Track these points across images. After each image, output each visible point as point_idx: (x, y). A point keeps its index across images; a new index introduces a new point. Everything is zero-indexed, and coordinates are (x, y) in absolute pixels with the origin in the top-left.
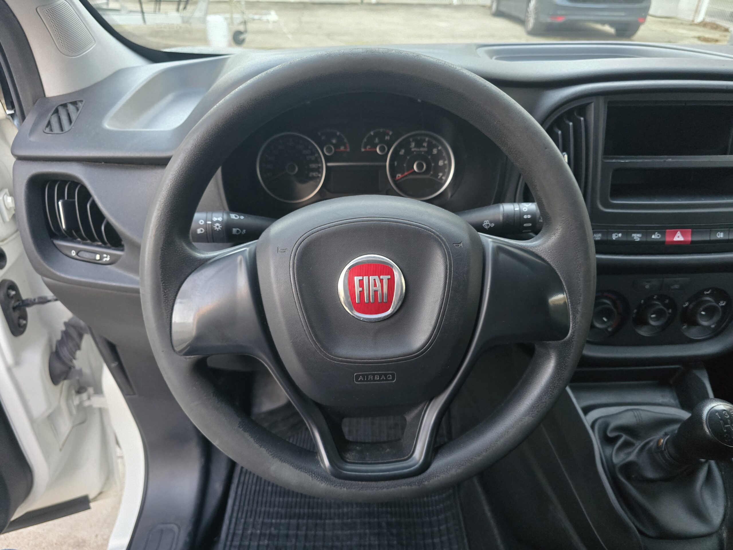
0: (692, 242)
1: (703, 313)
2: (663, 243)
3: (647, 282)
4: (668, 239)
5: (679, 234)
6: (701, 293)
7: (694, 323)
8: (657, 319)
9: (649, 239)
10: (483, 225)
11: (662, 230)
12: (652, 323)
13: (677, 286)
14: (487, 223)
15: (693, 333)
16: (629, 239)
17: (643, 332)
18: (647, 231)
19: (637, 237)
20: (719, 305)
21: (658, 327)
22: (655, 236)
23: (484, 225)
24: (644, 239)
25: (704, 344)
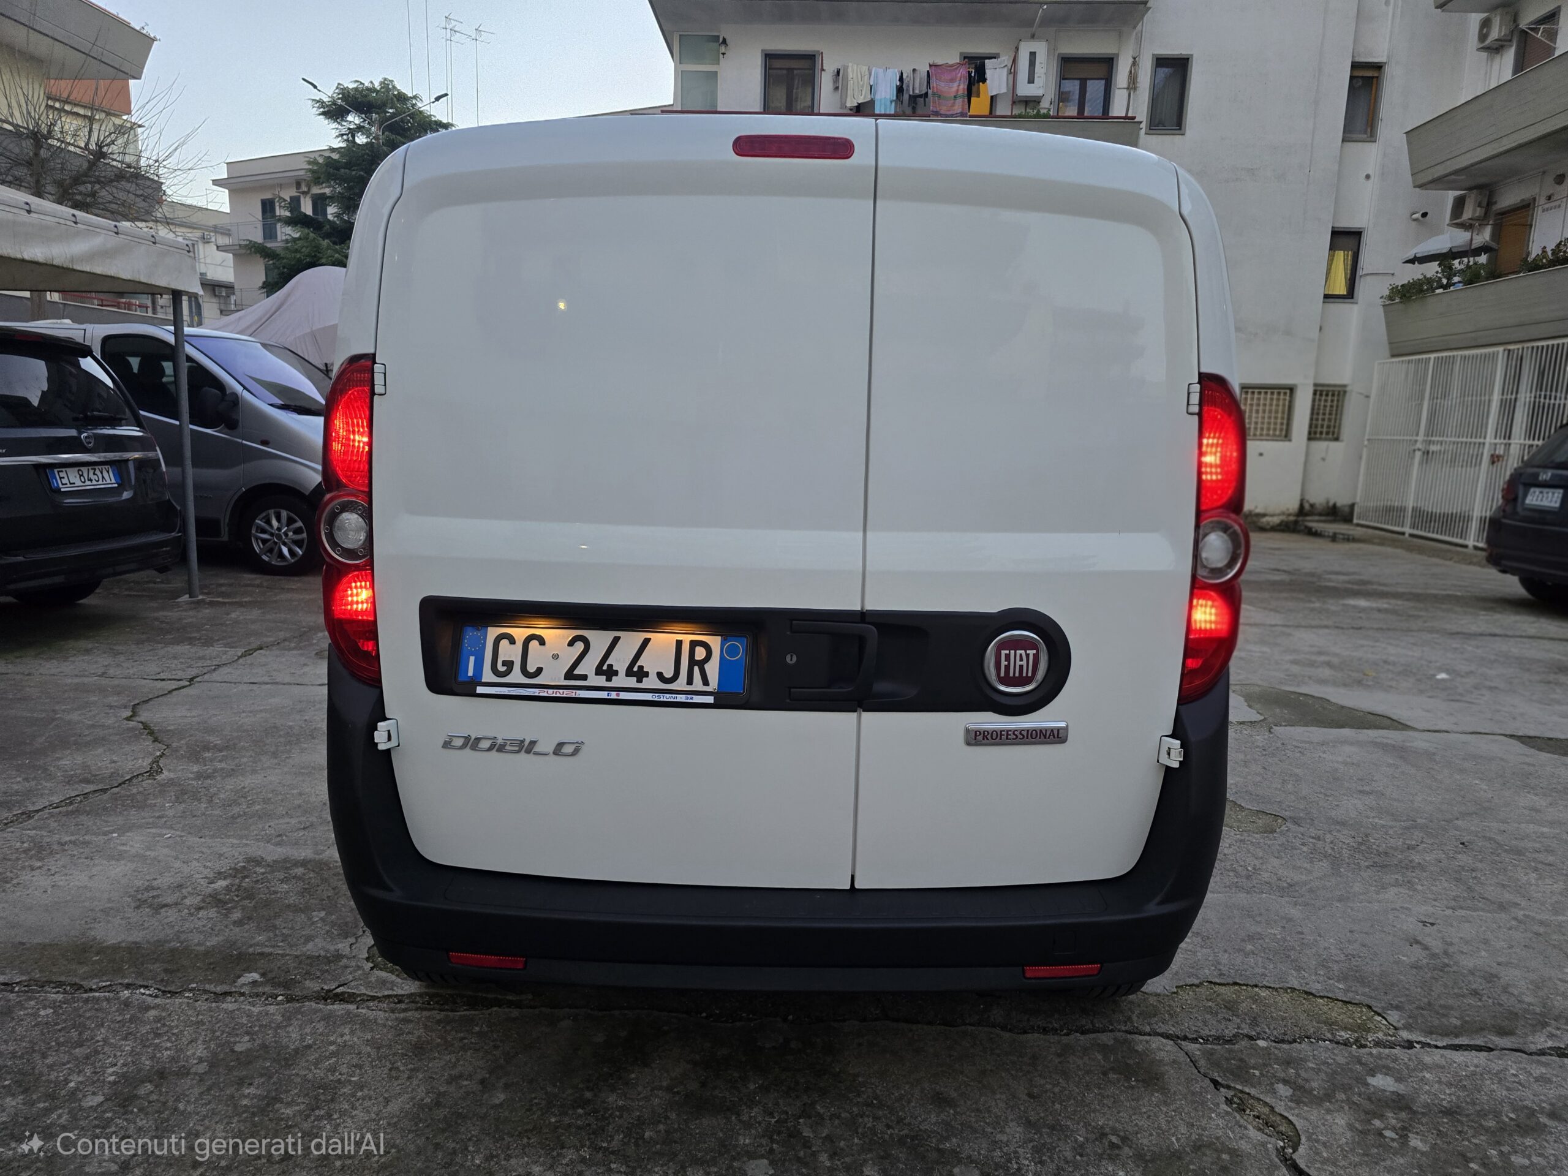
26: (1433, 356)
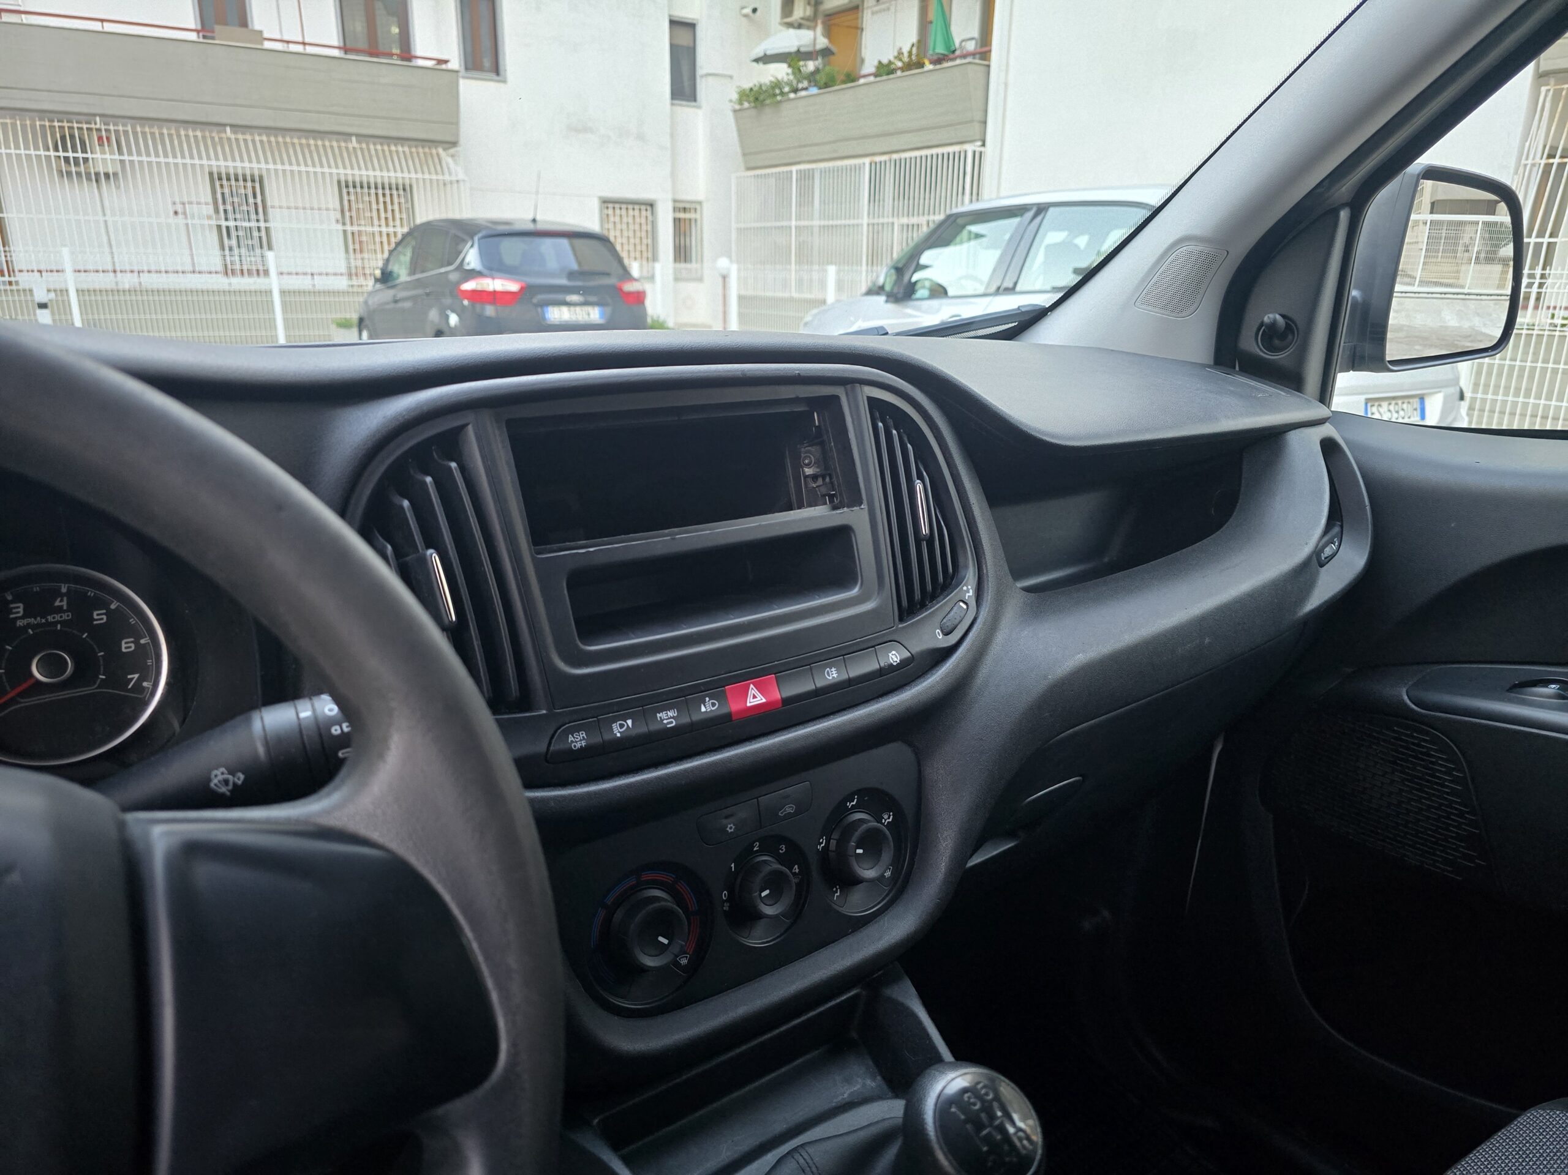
0: (786, 701)
1: (860, 851)
2: (728, 717)
3: (727, 817)
4: (734, 707)
5: (753, 690)
6: (841, 810)
7: (850, 881)
8: (775, 898)
9: (696, 717)
10: (212, 785)
11: (715, 688)
12: (769, 911)
13: (790, 809)
14: (220, 777)
15: (855, 903)
16: (654, 727)
17: (757, 939)
18: (685, 698)
19: (668, 718)
20: (883, 824)
21: (783, 914)
22: (708, 708)
23: (216, 785)
24: (686, 720)
25: (885, 920)
26: (794, 168)
